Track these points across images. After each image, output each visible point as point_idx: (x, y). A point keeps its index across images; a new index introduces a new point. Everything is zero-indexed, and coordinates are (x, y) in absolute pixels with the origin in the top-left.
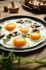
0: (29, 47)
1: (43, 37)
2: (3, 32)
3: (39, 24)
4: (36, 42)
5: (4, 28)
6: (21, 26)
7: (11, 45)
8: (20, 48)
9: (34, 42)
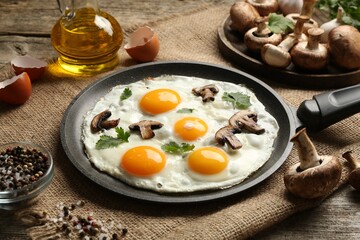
0: (158, 189)
1: (233, 172)
2: (124, 110)
3: (271, 121)
4: (195, 180)
5: (135, 99)
6: (191, 111)
7: (109, 162)
8: (129, 181)
9: (188, 180)
